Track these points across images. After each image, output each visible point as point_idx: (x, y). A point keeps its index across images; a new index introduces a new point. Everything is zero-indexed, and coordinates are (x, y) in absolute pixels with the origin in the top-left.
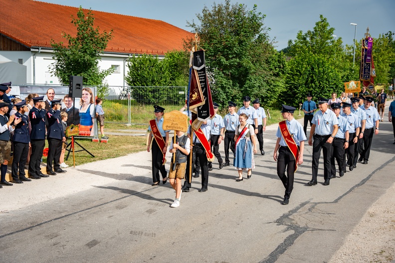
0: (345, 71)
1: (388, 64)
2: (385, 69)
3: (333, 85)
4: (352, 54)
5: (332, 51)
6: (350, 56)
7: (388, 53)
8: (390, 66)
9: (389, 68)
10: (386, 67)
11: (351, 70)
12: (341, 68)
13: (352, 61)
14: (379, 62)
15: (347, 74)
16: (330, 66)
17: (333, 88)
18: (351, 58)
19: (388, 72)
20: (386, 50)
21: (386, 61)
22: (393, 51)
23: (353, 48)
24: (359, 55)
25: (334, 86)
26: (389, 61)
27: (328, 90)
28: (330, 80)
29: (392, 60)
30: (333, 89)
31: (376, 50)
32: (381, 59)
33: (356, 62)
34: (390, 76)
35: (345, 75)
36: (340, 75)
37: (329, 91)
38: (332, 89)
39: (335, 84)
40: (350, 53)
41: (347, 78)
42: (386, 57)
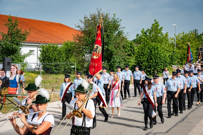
0: (170, 52)
1: (195, 48)
2: (193, 51)
4: (174, 43)
5: (162, 41)
6: (173, 43)
7: (195, 42)
8: (196, 49)
9: (196, 51)
10: (194, 50)
11: (174, 52)
12: (168, 51)
13: (174, 46)
15: (171, 54)
16: (162, 50)
17: (163, 62)
18: (173, 45)
19: (196, 53)
20: (193, 40)
21: (194, 46)
22: (197, 41)
23: (174, 39)
24: (178, 43)
25: (164, 62)
26: (196, 47)
27: (160, 64)
28: (162, 58)
29: (197, 46)
30: (164, 63)
31: (188, 40)
33: (176, 47)
35: (170, 55)
36: (168, 55)
37: (161, 64)
38: (163, 64)
39: (165, 60)
40: (173, 42)
41: (172, 56)
42: (194, 44)
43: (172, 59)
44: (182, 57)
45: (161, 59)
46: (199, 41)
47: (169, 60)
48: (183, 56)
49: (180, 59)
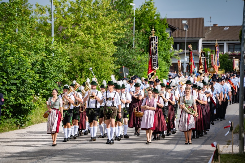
0: (36, 52)
1: (112, 40)
2: (107, 49)
3: (16, 79)
4: (49, 22)
5: (10, 14)
6: (46, 24)
7: (112, 21)
8: (115, 44)
9: (115, 49)
10: (109, 47)
11: (49, 51)
12: (29, 48)
13: (49, 34)
14: (96, 37)
15: (41, 58)
16: (9, 44)
17: (15, 84)
18: (48, 28)
19: (114, 56)
20: (107, 16)
21: (109, 34)
22: (118, 18)
23: (49, 10)
24: (61, 22)
25: (18, 82)
26: (114, 36)
27: (6, 90)
28: (10, 70)
29: (119, 34)
30: (17, 87)
31: (90, 14)
32: (99, 31)
33: (57, 36)
34: (117, 63)
35: (37, 61)
36: (29, 61)
37: (9, 91)
38: (14, 88)
39: (19, 77)
40: (45, 19)
41: (42, 65)
42: (107, 28)
43: (43, 72)
44: (74, 68)
45: (7, 73)
46: (123, 19)
47: (32, 77)
48: (76, 64)
49: (67, 73)
